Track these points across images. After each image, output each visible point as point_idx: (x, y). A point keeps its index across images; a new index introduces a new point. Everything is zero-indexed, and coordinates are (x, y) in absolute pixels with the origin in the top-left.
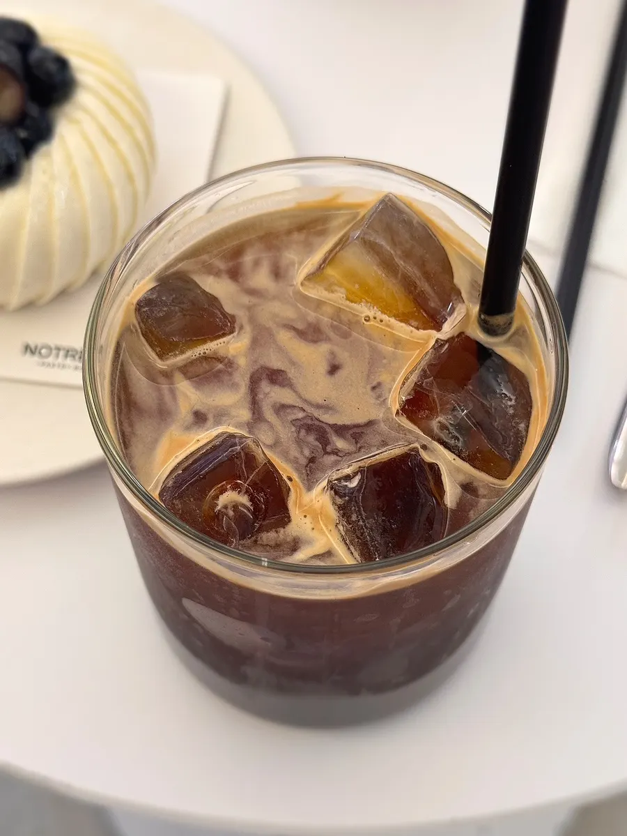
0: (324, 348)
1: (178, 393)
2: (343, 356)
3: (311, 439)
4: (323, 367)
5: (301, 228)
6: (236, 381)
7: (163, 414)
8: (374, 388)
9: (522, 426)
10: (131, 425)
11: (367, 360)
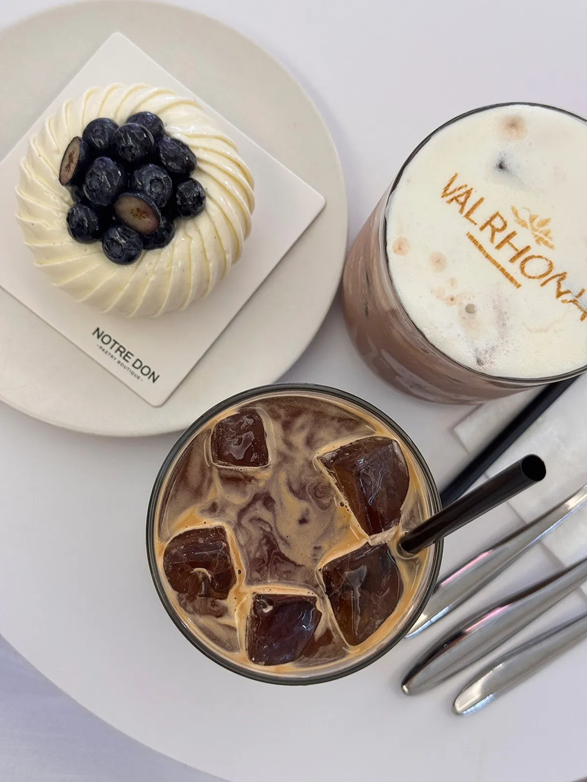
0: (304, 505)
1: (212, 485)
2: (313, 516)
3: (265, 548)
4: (298, 516)
5: (341, 420)
6: (247, 490)
7: (198, 493)
8: (316, 548)
9: (379, 621)
10: (177, 491)
11: (325, 528)
